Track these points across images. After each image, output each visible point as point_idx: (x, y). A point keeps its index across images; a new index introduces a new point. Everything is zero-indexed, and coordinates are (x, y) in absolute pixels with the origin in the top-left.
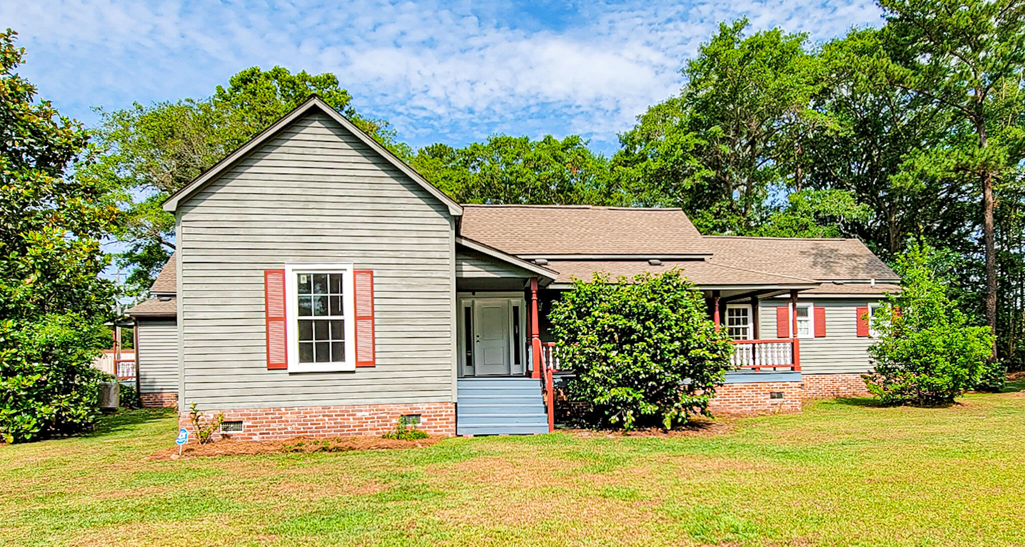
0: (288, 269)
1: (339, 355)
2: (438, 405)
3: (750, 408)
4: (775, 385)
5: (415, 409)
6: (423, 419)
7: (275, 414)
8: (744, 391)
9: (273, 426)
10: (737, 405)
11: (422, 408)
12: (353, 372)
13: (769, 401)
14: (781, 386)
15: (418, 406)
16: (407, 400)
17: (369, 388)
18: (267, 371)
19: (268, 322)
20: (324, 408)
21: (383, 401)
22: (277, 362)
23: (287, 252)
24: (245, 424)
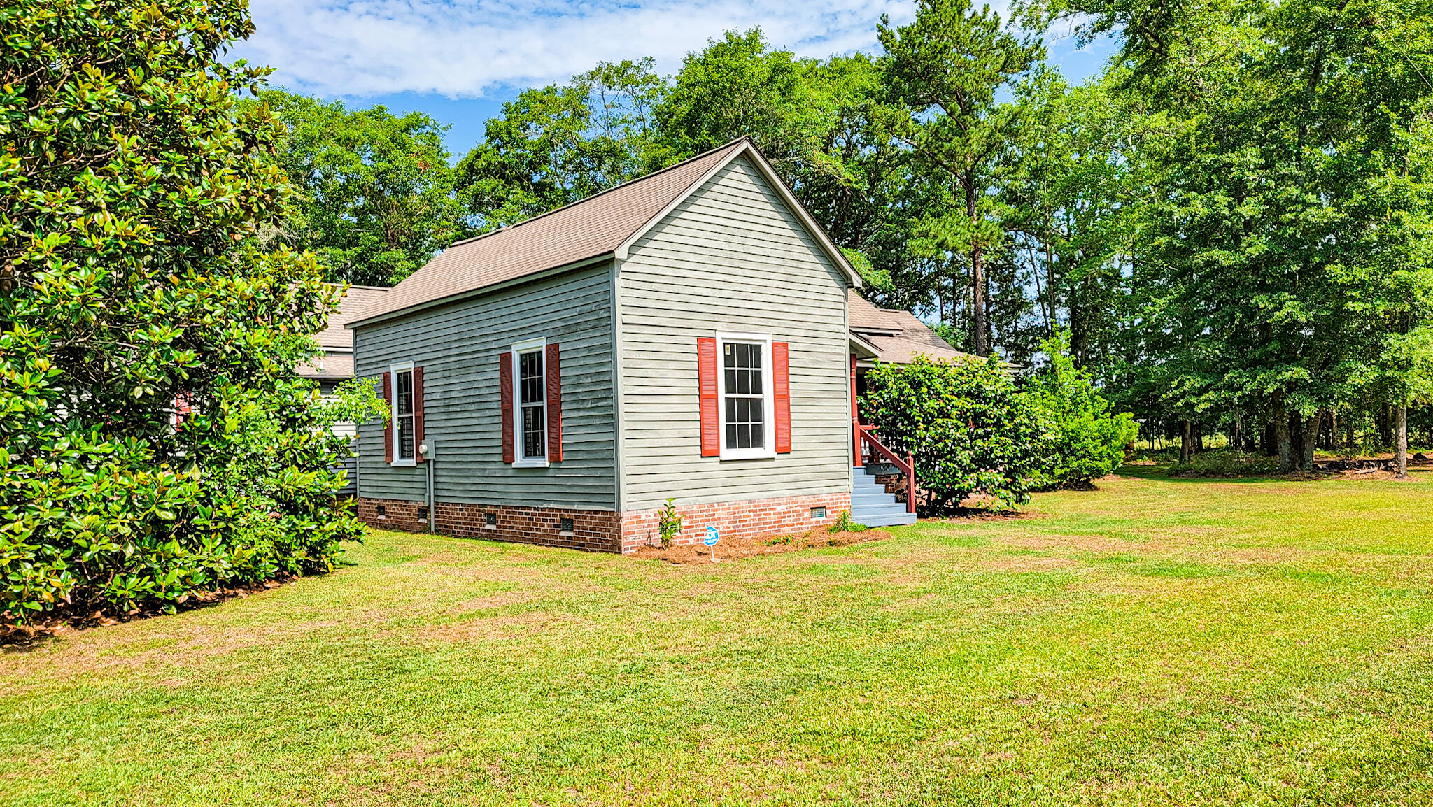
0: (717, 337)
1: (758, 441)
2: (839, 495)
5: (821, 500)
6: (828, 512)
7: (709, 511)
11: (827, 499)
12: (773, 459)
15: (824, 497)
16: (815, 491)
17: (786, 478)
18: (700, 458)
19: (701, 400)
20: (750, 502)
21: (797, 492)
22: (709, 448)
23: (716, 317)
24: (683, 524)
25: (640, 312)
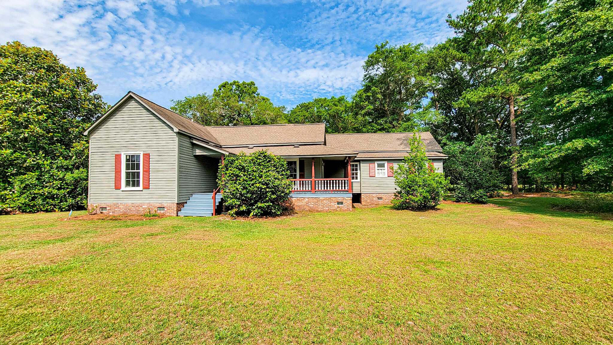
0: (122, 153)
1: (138, 185)
2: (171, 204)
3: (327, 208)
4: (339, 199)
5: (162, 205)
6: (166, 209)
7: (116, 205)
8: (324, 201)
9: (116, 209)
10: (322, 207)
11: (165, 205)
12: (142, 191)
13: (336, 206)
14: (342, 199)
15: (164, 204)
16: (160, 202)
17: (147, 197)
18: (114, 190)
19: (115, 173)
20: (132, 204)
21: (152, 202)
22: (118, 187)
23: (122, 148)
24: (107, 208)
25: (97, 149)
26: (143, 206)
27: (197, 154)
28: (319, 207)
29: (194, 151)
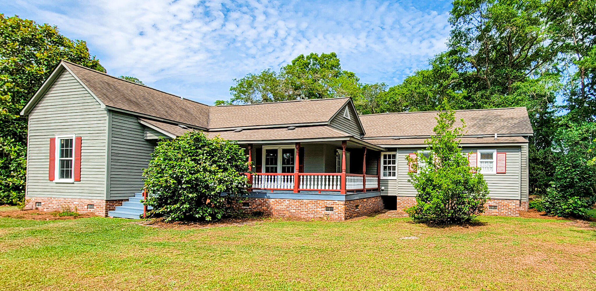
0: (57, 137)
3: (312, 216)
4: (329, 202)
5: (92, 202)
6: (95, 207)
7: (50, 200)
8: (309, 205)
9: (50, 205)
10: (305, 213)
11: (95, 202)
12: (73, 183)
13: (324, 212)
14: (332, 203)
15: (94, 200)
16: (90, 198)
17: (77, 191)
18: (49, 181)
19: (50, 160)
20: (65, 199)
21: (83, 197)
22: (51, 178)
23: (57, 130)
24: (42, 204)
25: (35, 131)
26: (75, 203)
27: (148, 138)
28: (302, 213)
29: (145, 135)
